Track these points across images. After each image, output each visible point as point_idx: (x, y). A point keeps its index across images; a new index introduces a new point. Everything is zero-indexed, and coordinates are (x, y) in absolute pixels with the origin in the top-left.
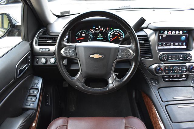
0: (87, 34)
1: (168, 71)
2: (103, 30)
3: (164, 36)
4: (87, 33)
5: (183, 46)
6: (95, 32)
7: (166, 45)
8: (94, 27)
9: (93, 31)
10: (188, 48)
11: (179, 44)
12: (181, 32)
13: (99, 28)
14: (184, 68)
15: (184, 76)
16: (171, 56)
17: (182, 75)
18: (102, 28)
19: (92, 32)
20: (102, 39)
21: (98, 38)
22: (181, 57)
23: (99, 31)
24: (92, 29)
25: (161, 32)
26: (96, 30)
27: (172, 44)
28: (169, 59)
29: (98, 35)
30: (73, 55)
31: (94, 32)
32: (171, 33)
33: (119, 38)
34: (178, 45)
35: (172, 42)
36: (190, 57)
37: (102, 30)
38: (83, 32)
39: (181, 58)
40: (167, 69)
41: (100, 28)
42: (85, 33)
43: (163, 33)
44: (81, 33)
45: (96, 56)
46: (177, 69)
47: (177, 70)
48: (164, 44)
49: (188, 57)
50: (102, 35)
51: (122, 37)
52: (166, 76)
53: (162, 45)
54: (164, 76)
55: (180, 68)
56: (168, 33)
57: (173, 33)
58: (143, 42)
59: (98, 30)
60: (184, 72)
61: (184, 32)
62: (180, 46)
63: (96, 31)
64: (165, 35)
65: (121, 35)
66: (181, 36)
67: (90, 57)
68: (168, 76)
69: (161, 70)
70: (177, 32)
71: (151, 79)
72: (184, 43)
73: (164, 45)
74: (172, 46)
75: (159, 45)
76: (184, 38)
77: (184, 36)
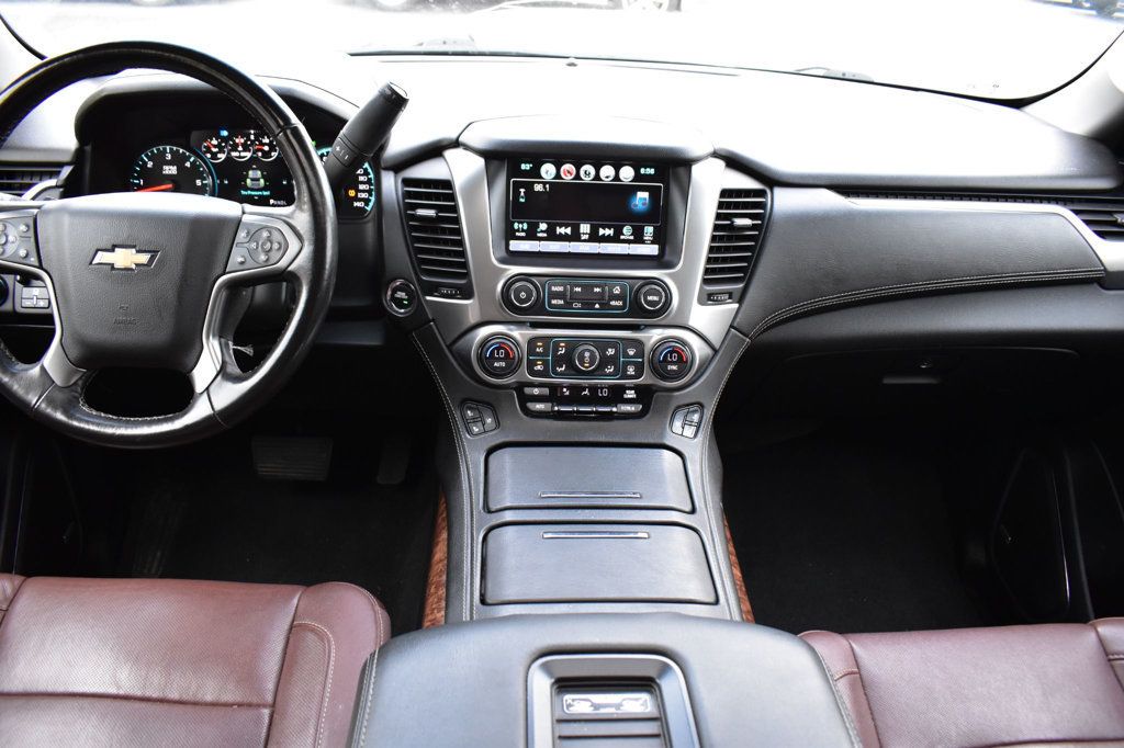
0: (188, 164)
1: (545, 363)
2: (272, 148)
3: (538, 188)
4: (188, 158)
5: (643, 242)
6: (229, 158)
7: (552, 236)
8: (225, 133)
9: (221, 151)
10: (667, 257)
11: (619, 232)
12: (627, 173)
13: (249, 139)
14: (631, 353)
15: (630, 394)
16: (561, 289)
17: (623, 388)
18: (266, 140)
19: (214, 156)
20: (268, 198)
21: (247, 189)
22: (617, 298)
23: (248, 155)
24: (215, 142)
25: (523, 167)
26: (235, 148)
27: (585, 228)
28: (554, 302)
29: (247, 176)
30: (22, 253)
31: (222, 156)
32: (577, 177)
33: (352, 193)
34: (615, 239)
35: (585, 220)
36: (656, 298)
37: (266, 148)
38: (169, 157)
39: (613, 303)
40: (539, 354)
41: (257, 139)
42: (178, 160)
43: (535, 173)
44: (160, 161)
45: (124, 258)
46: (587, 354)
47: (587, 359)
48: (543, 226)
49: (650, 298)
50: (263, 176)
51: (364, 191)
52: (536, 391)
53: (531, 235)
54: (527, 390)
55: (611, 352)
56: (558, 176)
57: (587, 174)
58: (431, 213)
59: (246, 148)
60: (631, 371)
61: (642, 171)
62: (629, 242)
63: (234, 154)
64: (544, 184)
65: (361, 179)
66: (630, 190)
67: (96, 261)
68: (546, 391)
69: (507, 354)
70: (607, 172)
71: (464, 403)
72: (649, 230)
73: (540, 235)
74: (585, 241)
75: (518, 231)
76: (644, 204)
77: (645, 195)
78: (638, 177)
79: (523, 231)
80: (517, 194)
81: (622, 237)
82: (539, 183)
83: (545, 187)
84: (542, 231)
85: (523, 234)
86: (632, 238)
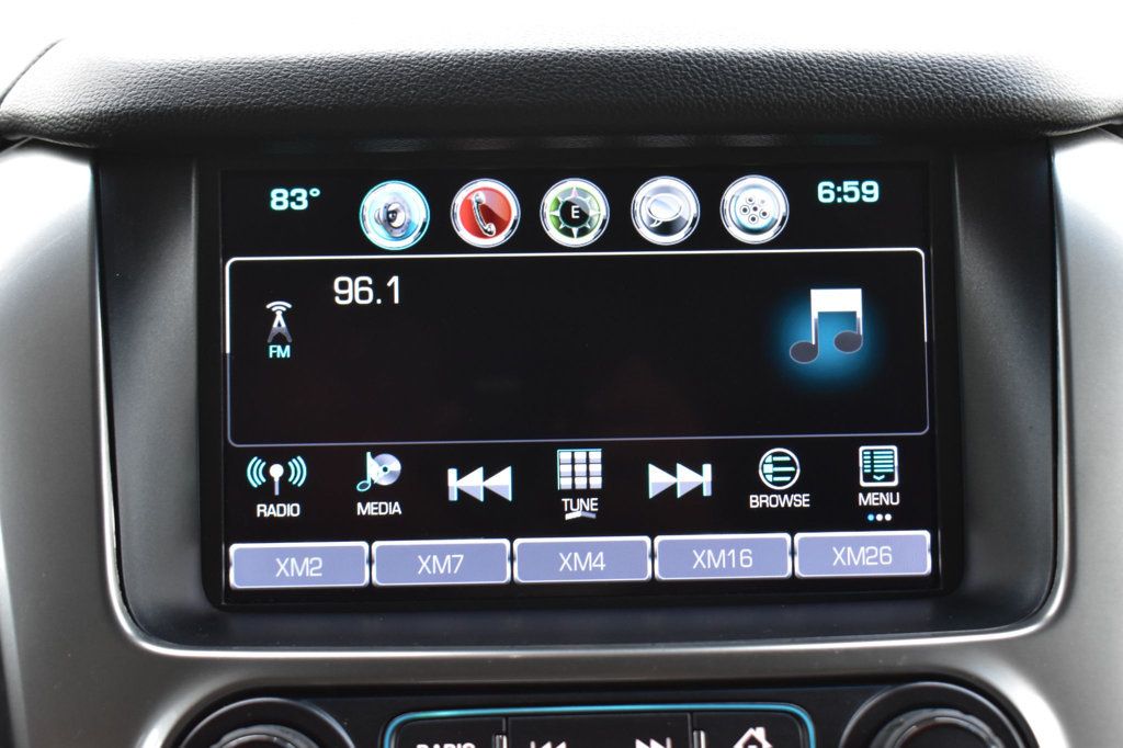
3: (353, 291)
5: (856, 519)
10: (982, 572)
11: (737, 477)
25: (279, 199)
27: (579, 468)
32: (529, 233)
34: (725, 511)
35: (579, 438)
43: (337, 224)
48: (382, 469)
56: (439, 231)
57: (573, 217)
61: (825, 192)
62: (789, 521)
64: (379, 271)
66: (777, 281)
72: (881, 460)
73: (368, 509)
74: (581, 527)
75: (265, 493)
76: (843, 342)
77: (849, 300)
78: (805, 219)
79: (289, 493)
80: (253, 324)
81: (756, 501)
82: (353, 270)
83: (382, 290)
84: (378, 493)
85: (290, 510)
86: (802, 501)
